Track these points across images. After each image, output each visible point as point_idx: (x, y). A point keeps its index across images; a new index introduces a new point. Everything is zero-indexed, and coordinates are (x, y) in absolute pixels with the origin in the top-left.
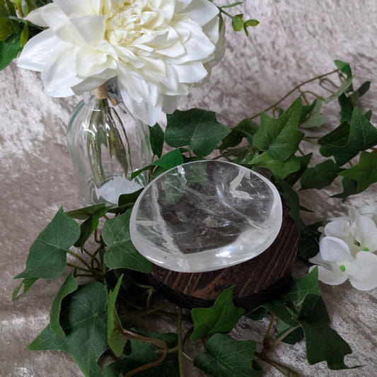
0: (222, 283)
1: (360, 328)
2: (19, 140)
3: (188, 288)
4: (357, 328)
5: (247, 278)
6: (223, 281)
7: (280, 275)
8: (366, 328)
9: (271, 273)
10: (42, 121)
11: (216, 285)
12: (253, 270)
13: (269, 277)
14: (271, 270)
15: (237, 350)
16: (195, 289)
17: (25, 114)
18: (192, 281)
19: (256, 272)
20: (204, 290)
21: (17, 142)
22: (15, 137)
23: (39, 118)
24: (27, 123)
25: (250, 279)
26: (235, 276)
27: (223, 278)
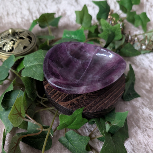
0: (76, 102)
1: (147, 149)
2: (16, 16)
3: (59, 100)
4: (145, 149)
5: (89, 103)
6: (76, 101)
7: (106, 107)
8: (150, 150)
9: (102, 105)
10: (29, 9)
11: (72, 103)
12: (93, 101)
13: (100, 107)
14: (102, 103)
15: (80, 140)
16: (62, 101)
17: (21, 4)
18: (62, 97)
19: (95, 102)
20: (66, 103)
21: (15, 17)
22: (14, 14)
23: (27, 8)
24: (21, 9)
25: (90, 104)
26: (83, 101)
27: (77, 100)
